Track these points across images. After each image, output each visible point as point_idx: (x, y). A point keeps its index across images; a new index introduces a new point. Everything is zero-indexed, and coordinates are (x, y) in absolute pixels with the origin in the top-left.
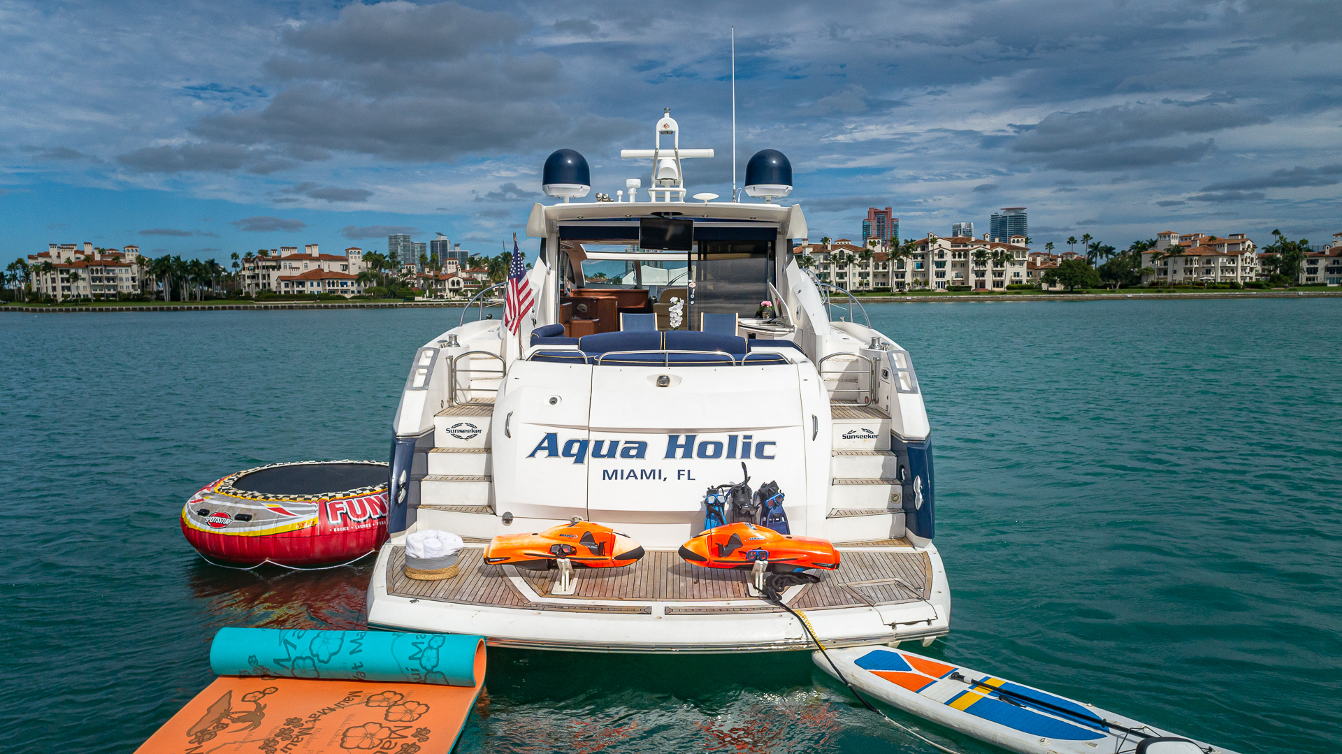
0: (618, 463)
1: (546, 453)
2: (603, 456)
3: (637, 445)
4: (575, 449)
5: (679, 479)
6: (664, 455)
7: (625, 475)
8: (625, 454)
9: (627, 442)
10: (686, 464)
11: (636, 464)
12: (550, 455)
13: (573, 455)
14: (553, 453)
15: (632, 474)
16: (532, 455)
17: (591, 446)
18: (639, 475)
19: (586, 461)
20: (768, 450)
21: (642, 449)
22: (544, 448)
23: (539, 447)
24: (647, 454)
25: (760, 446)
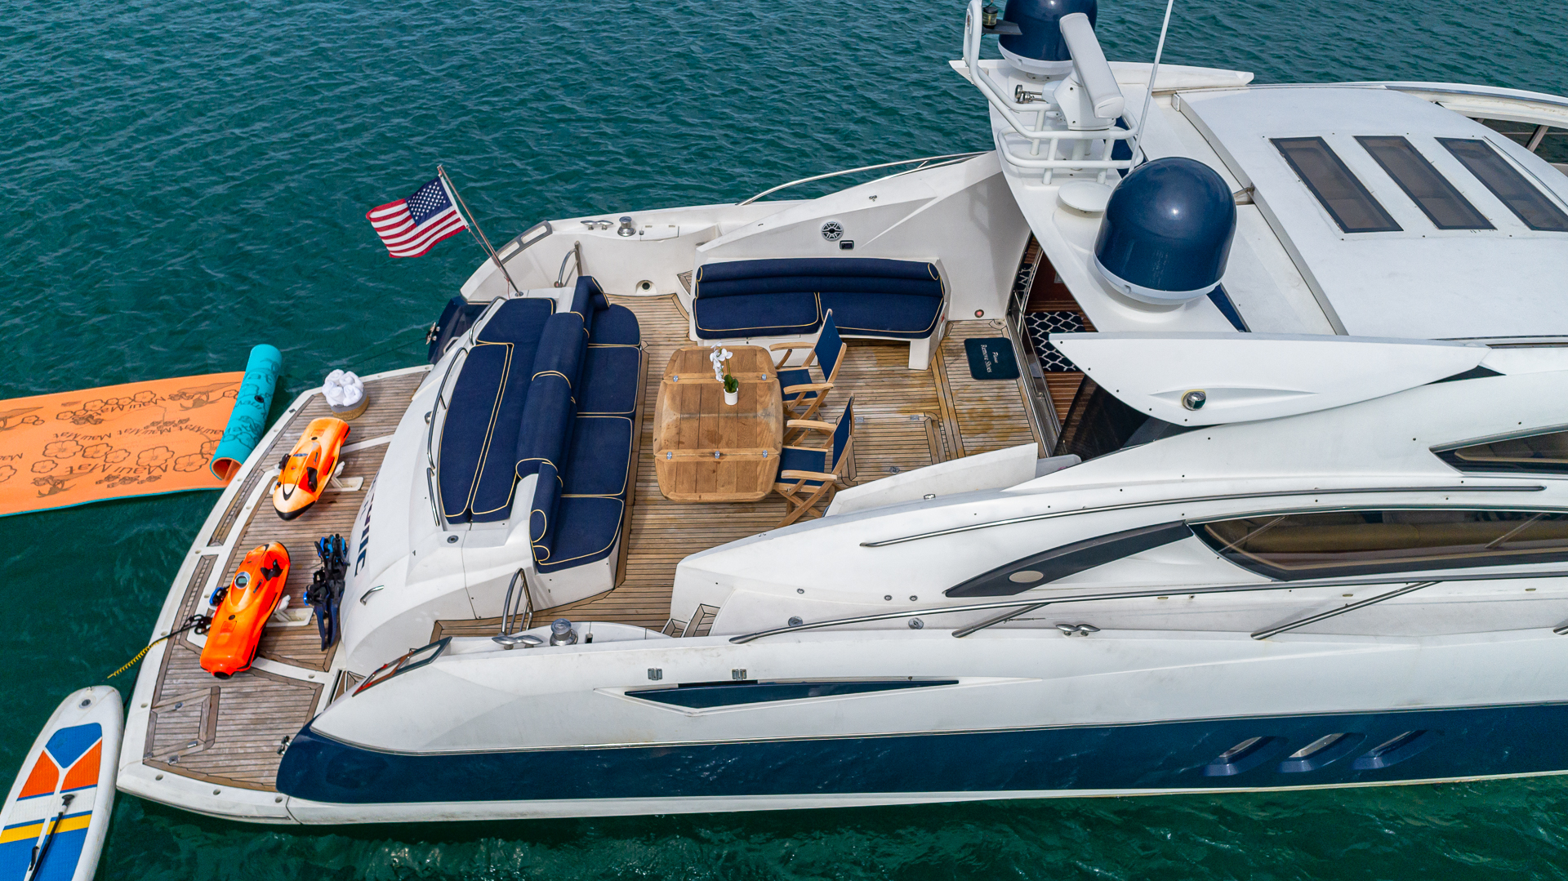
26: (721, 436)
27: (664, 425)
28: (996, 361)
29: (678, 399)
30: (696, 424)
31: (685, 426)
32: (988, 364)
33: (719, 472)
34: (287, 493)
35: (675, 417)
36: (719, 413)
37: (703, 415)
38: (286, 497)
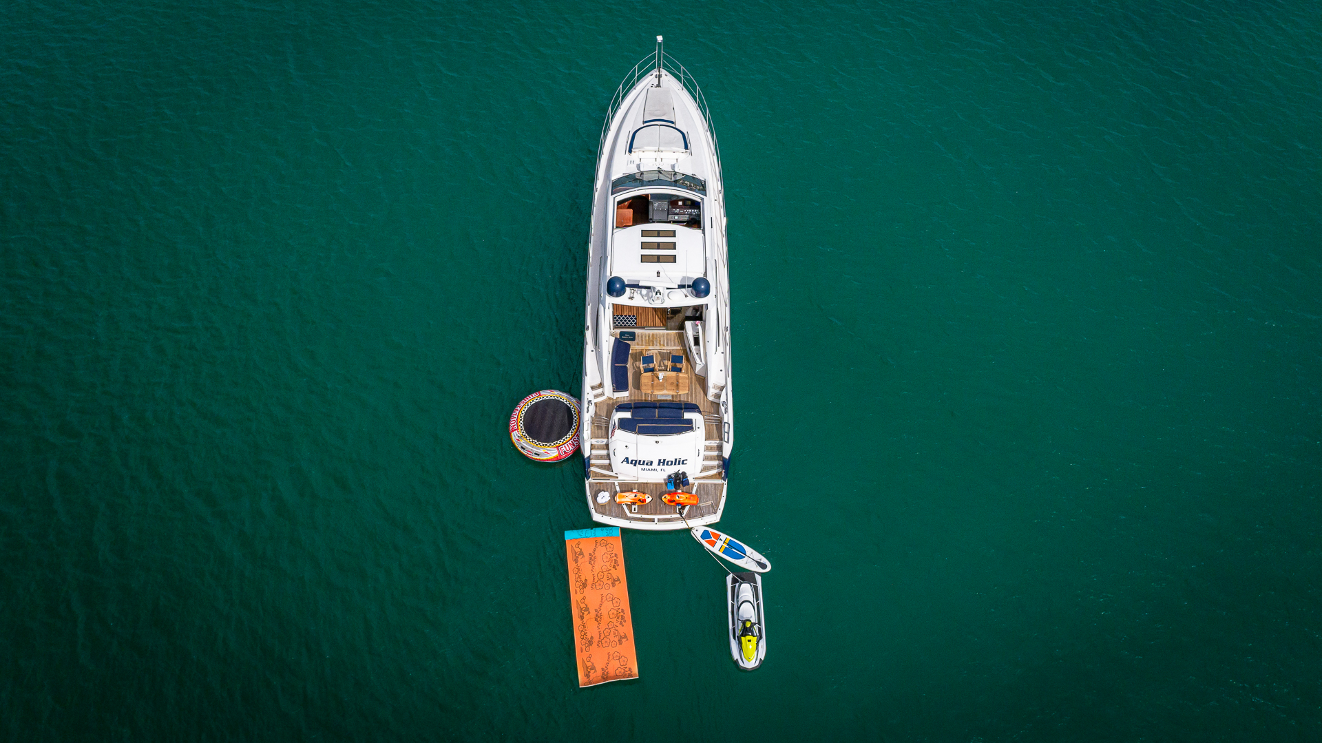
0: (645, 466)
3: (650, 462)
4: (634, 462)
5: (661, 470)
6: (657, 465)
7: (648, 470)
8: (647, 464)
9: (647, 461)
10: (663, 467)
11: (650, 467)
13: (633, 464)
14: (628, 463)
16: (622, 464)
17: (638, 461)
18: (651, 470)
19: (637, 465)
20: (685, 461)
23: (624, 462)
24: (653, 464)
25: (683, 461)
26: (672, 382)
28: (629, 335)
29: (659, 390)
30: (668, 387)
31: (669, 389)
32: (630, 337)
33: (683, 382)
35: (665, 391)
36: (664, 383)
37: (665, 386)
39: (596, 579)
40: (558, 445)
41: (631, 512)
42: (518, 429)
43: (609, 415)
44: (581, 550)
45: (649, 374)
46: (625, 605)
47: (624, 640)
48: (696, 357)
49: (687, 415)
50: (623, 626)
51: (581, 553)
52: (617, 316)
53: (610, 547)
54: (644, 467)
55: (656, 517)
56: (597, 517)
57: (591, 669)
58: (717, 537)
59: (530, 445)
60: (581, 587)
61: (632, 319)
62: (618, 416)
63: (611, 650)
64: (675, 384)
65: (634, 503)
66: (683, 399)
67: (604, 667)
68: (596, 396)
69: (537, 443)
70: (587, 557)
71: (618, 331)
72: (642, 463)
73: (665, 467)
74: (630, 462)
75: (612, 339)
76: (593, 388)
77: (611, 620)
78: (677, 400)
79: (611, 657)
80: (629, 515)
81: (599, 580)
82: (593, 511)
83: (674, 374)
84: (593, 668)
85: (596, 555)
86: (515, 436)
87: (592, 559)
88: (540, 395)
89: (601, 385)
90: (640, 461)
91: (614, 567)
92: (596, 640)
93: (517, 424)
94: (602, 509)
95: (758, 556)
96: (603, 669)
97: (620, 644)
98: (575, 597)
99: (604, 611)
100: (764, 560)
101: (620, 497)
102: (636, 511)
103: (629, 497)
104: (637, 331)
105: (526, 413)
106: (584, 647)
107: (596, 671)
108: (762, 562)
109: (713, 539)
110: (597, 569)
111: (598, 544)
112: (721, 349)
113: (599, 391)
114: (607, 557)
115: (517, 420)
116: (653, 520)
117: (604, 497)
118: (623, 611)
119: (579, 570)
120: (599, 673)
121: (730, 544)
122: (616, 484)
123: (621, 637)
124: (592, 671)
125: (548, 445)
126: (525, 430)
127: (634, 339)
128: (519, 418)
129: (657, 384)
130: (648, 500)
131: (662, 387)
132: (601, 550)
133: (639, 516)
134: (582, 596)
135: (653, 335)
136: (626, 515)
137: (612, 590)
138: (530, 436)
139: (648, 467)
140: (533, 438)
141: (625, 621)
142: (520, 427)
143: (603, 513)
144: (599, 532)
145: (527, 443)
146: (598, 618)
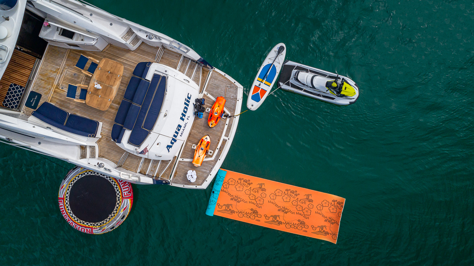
0: (180, 132)
1: (170, 148)
2: (177, 135)
3: (178, 127)
4: (173, 141)
5: (188, 119)
6: (183, 121)
7: (183, 131)
8: (179, 130)
9: (177, 129)
10: (186, 117)
11: (182, 128)
12: (171, 148)
13: (174, 142)
14: (171, 147)
15: (183, 130)
16: (169, 151)
17: (174, 137)
18: (184, 128)
19: (176, 139)
20: (189, 96)
21: (180, 126)
22: (169, 149)
23: (168, 150)
24: (181, 125)
25: (188, 97)
26: (106, 77)
27: (117, 86)
28: (33, 99)
29: (111, 93)
30: (110, 83)
31: (112, 83)
32: (35, 98)
33: (111, 67)
34: (206, 139)
35: (114, 87)
36: (104, 85)
37: (108, 85)
38: (207, 138)
39: (254, 201)
40: (121, 197)
41: (211, 156)
42: (92, 228)
43: (122, 151)
44: (225, 205)
45: (88, 96)
46: (284, 186)
47: (310, 198)
48: (86, 42)
49: (149, 77)
50: (299, 194)
51: (228, 206)
52: (4, 102)
53: (232, 181)
54: (180, 134)
55: (223, 137)
56: (205, 186)
57: (322, 229)
58: (257, 88)
59: (112, 221)
60: (256, 215)
61: (13, 89)
62: (125, 144)
63: (314, 210)
64: (110, 75)
65: (207, 152)
66: (129, 74)
67: (325, 219)
68: (93, 156)
69: (113, 215)
70: (233, 202)
71: (24, 107)
72: (176, 135)
73: (187, 115)
74: (171, 145)
75: (32, 118)
76: (83, 156)
77: (291, 202)
78: (128, 80)
79: (319, 212)
80: (213, 158)
81: (255, 199)
82: (199, 187)
83: (97, 72)
84: (322, 227)
85: (234, 195)
86: (97, 231)
87: (237, 199)
88: (63, 199)
89: (83, 148)
90: (174, 136)
91: (250, 184)
92: (302, 218)
93: (86, 227)
94: (201, 179)
95: (272, 54)
96: (326, 221)
97: (312, 201)
98: (262, 223)
99: (282, 204)
100: (276, 48)
101: (197, 162)
102: (212, 152)
103: (200, 155)
104: (31, 89)
105: (77, 217)
106: (304, 229)
107: (325, 226)
108: (277, 50)
109: (259, 92)
110: (246, 198)
111: (225, 190)
112: (87, 14)
113: (88, 151)
114: (239, 187)
115: (82, 226)
116: (225, 141)
117: (192, 175)
118: (287, 190)
119: (241, 212)
120: (327, 224)
121: (263, 77)
122: (181, 160)
123: (307, 199)
124: (324, 229)
125: (117, 206)
126: (95, 222)
127: (40, 96)
128: (82, 224)
129: (102, 92)
130: (209, 140)
131: (107, 89)
132: (232, 190)
133: (217, 151)
134: (263, 218)
135: (41, 74)
136: (212, 161)
137: (268, 192)
138: (103, 220)
139: (181, 130)
140: (107, 217)
141: (296, 191)
142: (91, 226)
143: (204, 180)
144: (217, 188)
145: (109, 224)
146: (285, 210)
